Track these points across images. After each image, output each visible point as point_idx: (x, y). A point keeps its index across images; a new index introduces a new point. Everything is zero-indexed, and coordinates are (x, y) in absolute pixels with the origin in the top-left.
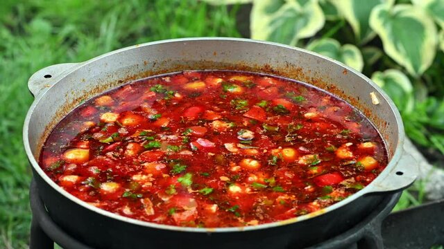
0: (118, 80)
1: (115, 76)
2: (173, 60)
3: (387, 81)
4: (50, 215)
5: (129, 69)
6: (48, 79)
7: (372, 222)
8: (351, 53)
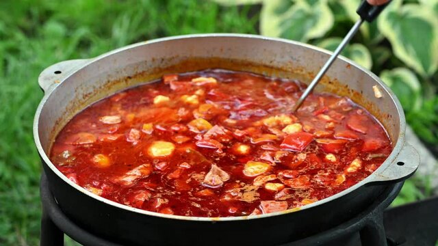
0: (126, 75)
1: (123, 72)
2: (181, 56)
3: (396, 80)
4: (60, 207)
5: (138, 65)
6: (59, 75)
7: (374, 211)
8: (359, 53)
